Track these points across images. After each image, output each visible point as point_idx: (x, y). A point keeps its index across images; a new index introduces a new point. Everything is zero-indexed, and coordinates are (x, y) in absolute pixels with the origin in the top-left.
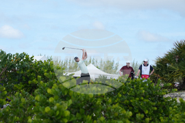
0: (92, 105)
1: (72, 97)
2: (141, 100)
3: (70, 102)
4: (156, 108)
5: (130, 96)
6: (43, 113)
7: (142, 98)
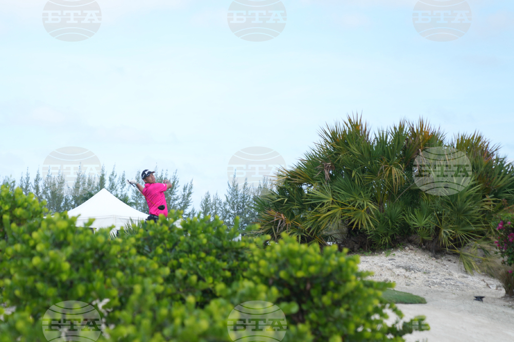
0: (103, 255)
1: (72, 243)
2: (199, 259)
3: (70, 250)
4: (228, 274)
5: (181, 251)
6: (30, 267)
7: (203, 255)
